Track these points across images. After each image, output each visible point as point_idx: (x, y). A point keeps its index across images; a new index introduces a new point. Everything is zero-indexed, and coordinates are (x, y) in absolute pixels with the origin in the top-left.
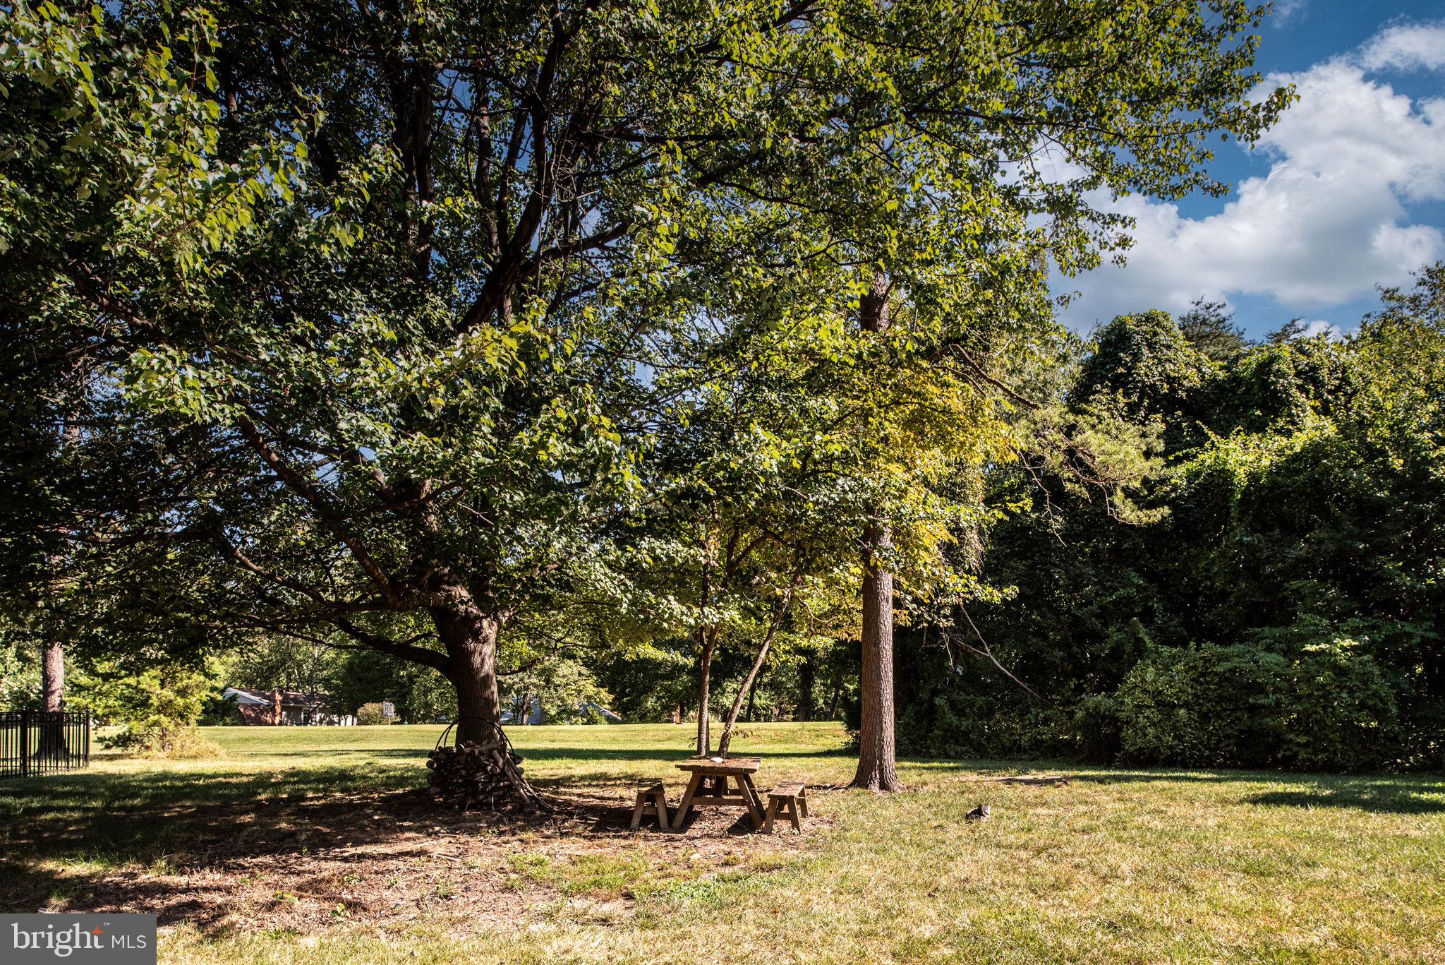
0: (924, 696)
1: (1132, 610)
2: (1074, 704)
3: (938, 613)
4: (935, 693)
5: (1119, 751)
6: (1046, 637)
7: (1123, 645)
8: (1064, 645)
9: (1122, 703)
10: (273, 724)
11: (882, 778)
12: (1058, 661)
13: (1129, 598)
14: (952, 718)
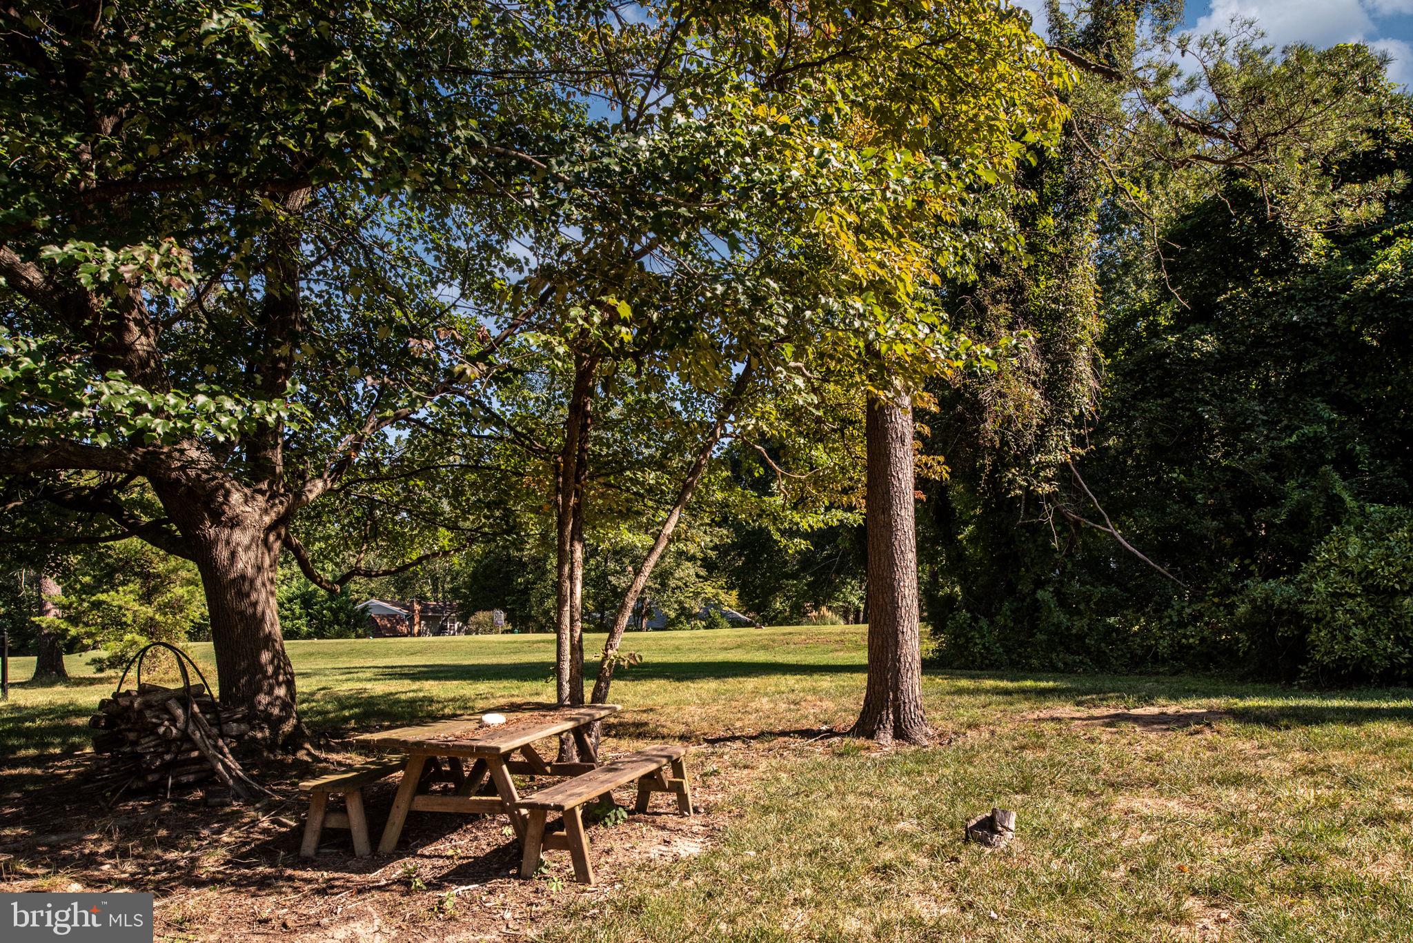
0: (1024, 588)
1: (1321, 456)
2: (1234, 593)
3: (1036, 475)
4: (1040, 584)
5: (1304, 663)
6: (1191, 502)
7: (1309, 506)
8: (1219, 512)
9: (1309, 591)
10: (410, 634)
11: (897, 719)
12: (1210, 535)
13: (1317, 439)
14: (1059, 616)
